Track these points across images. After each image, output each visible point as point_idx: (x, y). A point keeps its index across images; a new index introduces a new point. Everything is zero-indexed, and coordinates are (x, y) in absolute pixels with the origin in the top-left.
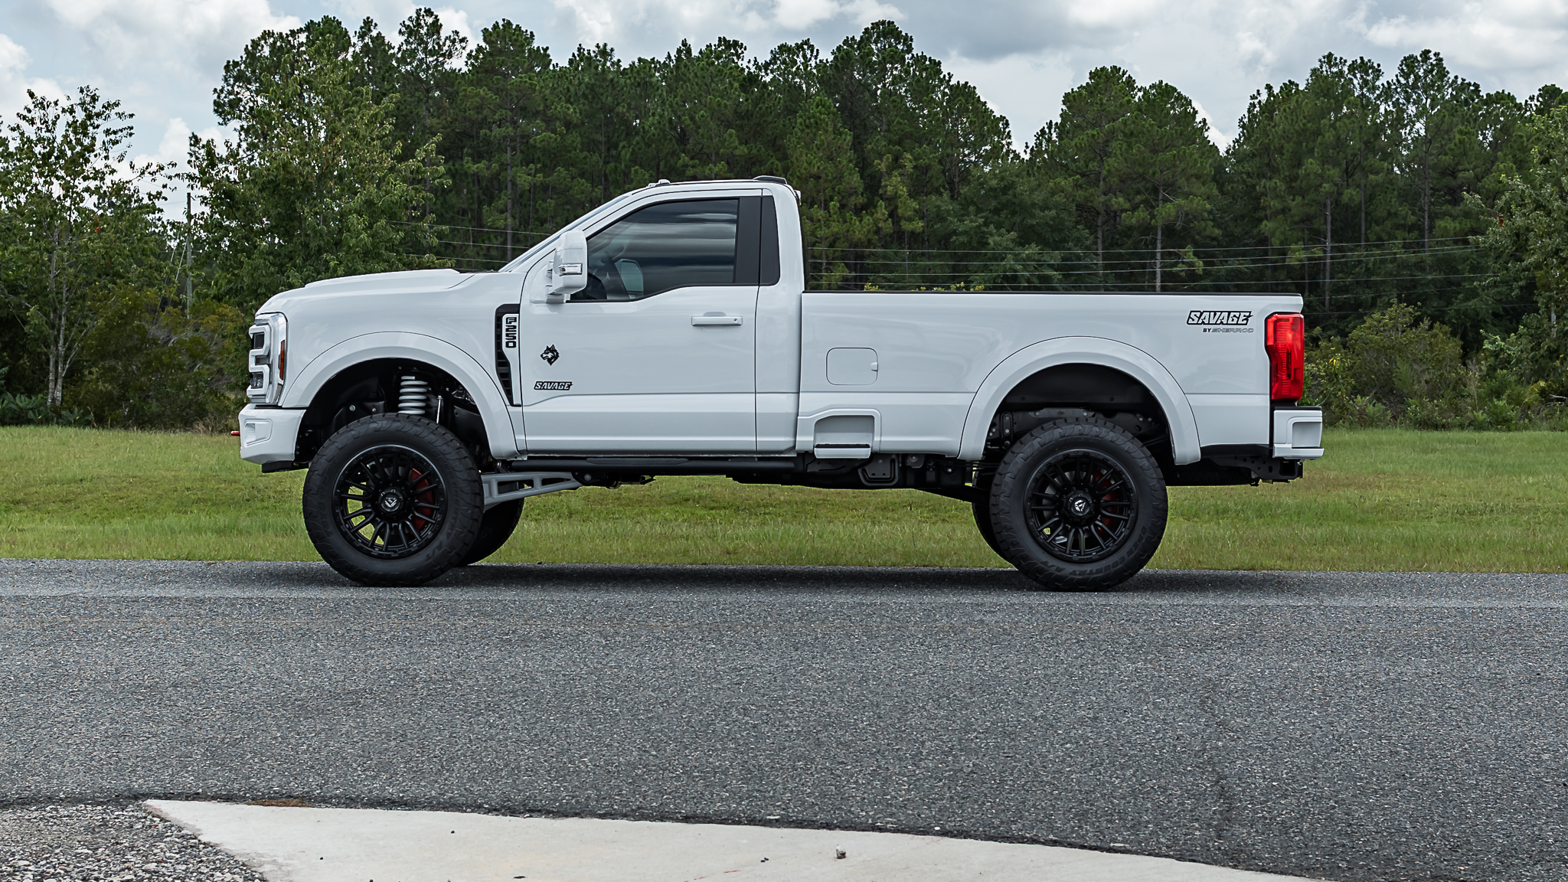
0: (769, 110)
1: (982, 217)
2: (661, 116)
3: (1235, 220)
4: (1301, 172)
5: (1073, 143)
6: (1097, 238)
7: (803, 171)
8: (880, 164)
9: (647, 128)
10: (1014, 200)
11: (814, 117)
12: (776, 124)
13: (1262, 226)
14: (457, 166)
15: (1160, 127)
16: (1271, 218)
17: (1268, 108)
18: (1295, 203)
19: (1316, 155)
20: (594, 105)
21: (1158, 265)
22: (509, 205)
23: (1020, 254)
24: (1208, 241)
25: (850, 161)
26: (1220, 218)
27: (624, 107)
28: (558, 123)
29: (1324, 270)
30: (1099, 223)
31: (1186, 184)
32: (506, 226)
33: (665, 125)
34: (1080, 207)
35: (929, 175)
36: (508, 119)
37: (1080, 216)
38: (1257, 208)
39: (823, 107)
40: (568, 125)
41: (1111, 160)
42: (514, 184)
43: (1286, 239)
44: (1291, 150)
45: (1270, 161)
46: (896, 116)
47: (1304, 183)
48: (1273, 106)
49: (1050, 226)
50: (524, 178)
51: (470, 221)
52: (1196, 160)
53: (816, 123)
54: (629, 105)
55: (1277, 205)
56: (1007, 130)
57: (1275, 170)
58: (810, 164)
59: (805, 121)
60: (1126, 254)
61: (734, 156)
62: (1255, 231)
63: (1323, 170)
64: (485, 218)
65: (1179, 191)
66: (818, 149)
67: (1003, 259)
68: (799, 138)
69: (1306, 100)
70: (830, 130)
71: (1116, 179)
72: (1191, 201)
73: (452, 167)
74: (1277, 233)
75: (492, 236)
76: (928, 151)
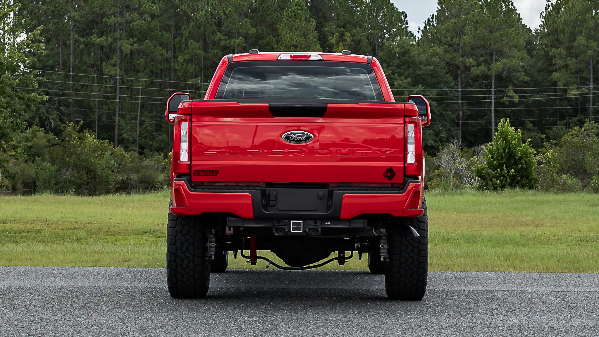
0: (268, 8)
1: (390, 70)
2: (206, 11)
3: (539, 71)
4: (575, 44)
5: (444, 27)
6: (458, 82)
7: (287, 43)
8: (332, 39)
9: (198, 18)
10: (409, 60)
11: (294, 12)
12: (272, 16)
13: (553, 75)
14: (88, 39)
15: (494, 18)
16: (559, 70)
17: (557, 8)
18: (572, 62)
19: (583, 34)
20: (168, 5)
21: (493, 98)
22: (118, 62)
23: (412, 91)
24: (522, 84)
25: (315, 37)
26: (529, 70)
27: (185, 6)
28: (147, 15)
29: (589, 100)
30: (459, 73)
31: (508, 51)
32: (116, 74)
33: (208, 16)
34: (448, 64)
35: (360, 45)
36: (118, 12)
37: (448, 69)
38: (551, 65)
39: (299, 6)
40: (153, 16)
41: (465, 37)
42: (122, 51)
43: (567, 83)
44: (569, 31)
45: (558, 37)
46: (342, 11)
47: (577, 50)
48: (559, 6)
49: (431, 75)
50: (126, 46)
51: (95, 71)
52: (514, 37)
53: (295, 15)
54: (188, 5)
55: (561, 62)
56: (406, 19)
57: (561, 43)
58: (291, 39)
59: (289, 14)
60: (474, 91)
61: (248, 34)
62: (549, 78)
63: (587, 43)
64: (104, 69)
65: (505, 55)
66: (296, 30)
67: (402, 94)
68: (285, 24)
69: (578, 3)
70: (303, 19)
71: (468, 48)
72: (511, 60)
73: (86, 40)
74: (562, 79)
75: (108, 80)
76: (360, 31)
